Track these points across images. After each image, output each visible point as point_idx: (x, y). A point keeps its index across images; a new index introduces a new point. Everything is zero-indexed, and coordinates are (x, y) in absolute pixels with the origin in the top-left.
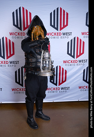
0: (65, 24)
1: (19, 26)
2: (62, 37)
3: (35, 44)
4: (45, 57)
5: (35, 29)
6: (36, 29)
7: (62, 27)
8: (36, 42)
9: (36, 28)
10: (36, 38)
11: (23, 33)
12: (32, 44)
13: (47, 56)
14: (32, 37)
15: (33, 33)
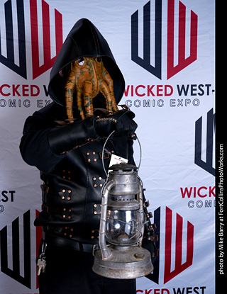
0: (187, 54)
1: (17, 62)
2: (177, 103)
3: (73, 136)
4: (117, 192)
5: (78, 70)
6: (82, 73)
7: (176, 63)
8: (80, 127)
9: (82, 68)
10: (84, 108)
11: (32, 86)
12: (64, 138)
13: (128, 190)
14: (69, 105)
15: (70, 86)
